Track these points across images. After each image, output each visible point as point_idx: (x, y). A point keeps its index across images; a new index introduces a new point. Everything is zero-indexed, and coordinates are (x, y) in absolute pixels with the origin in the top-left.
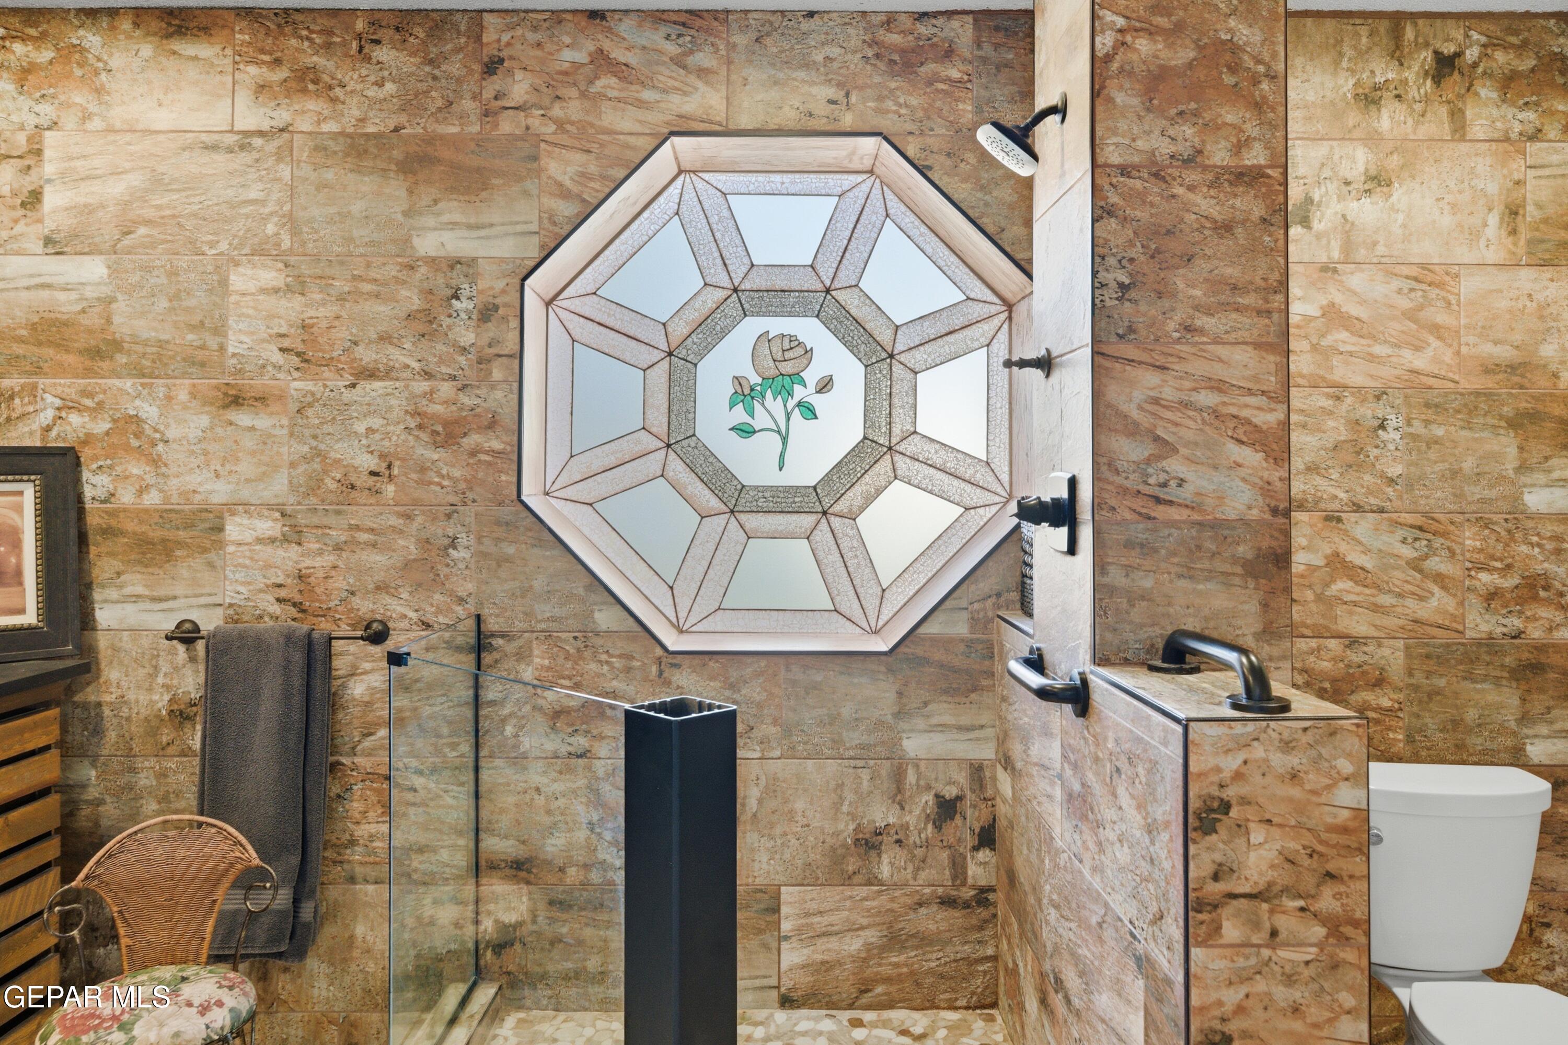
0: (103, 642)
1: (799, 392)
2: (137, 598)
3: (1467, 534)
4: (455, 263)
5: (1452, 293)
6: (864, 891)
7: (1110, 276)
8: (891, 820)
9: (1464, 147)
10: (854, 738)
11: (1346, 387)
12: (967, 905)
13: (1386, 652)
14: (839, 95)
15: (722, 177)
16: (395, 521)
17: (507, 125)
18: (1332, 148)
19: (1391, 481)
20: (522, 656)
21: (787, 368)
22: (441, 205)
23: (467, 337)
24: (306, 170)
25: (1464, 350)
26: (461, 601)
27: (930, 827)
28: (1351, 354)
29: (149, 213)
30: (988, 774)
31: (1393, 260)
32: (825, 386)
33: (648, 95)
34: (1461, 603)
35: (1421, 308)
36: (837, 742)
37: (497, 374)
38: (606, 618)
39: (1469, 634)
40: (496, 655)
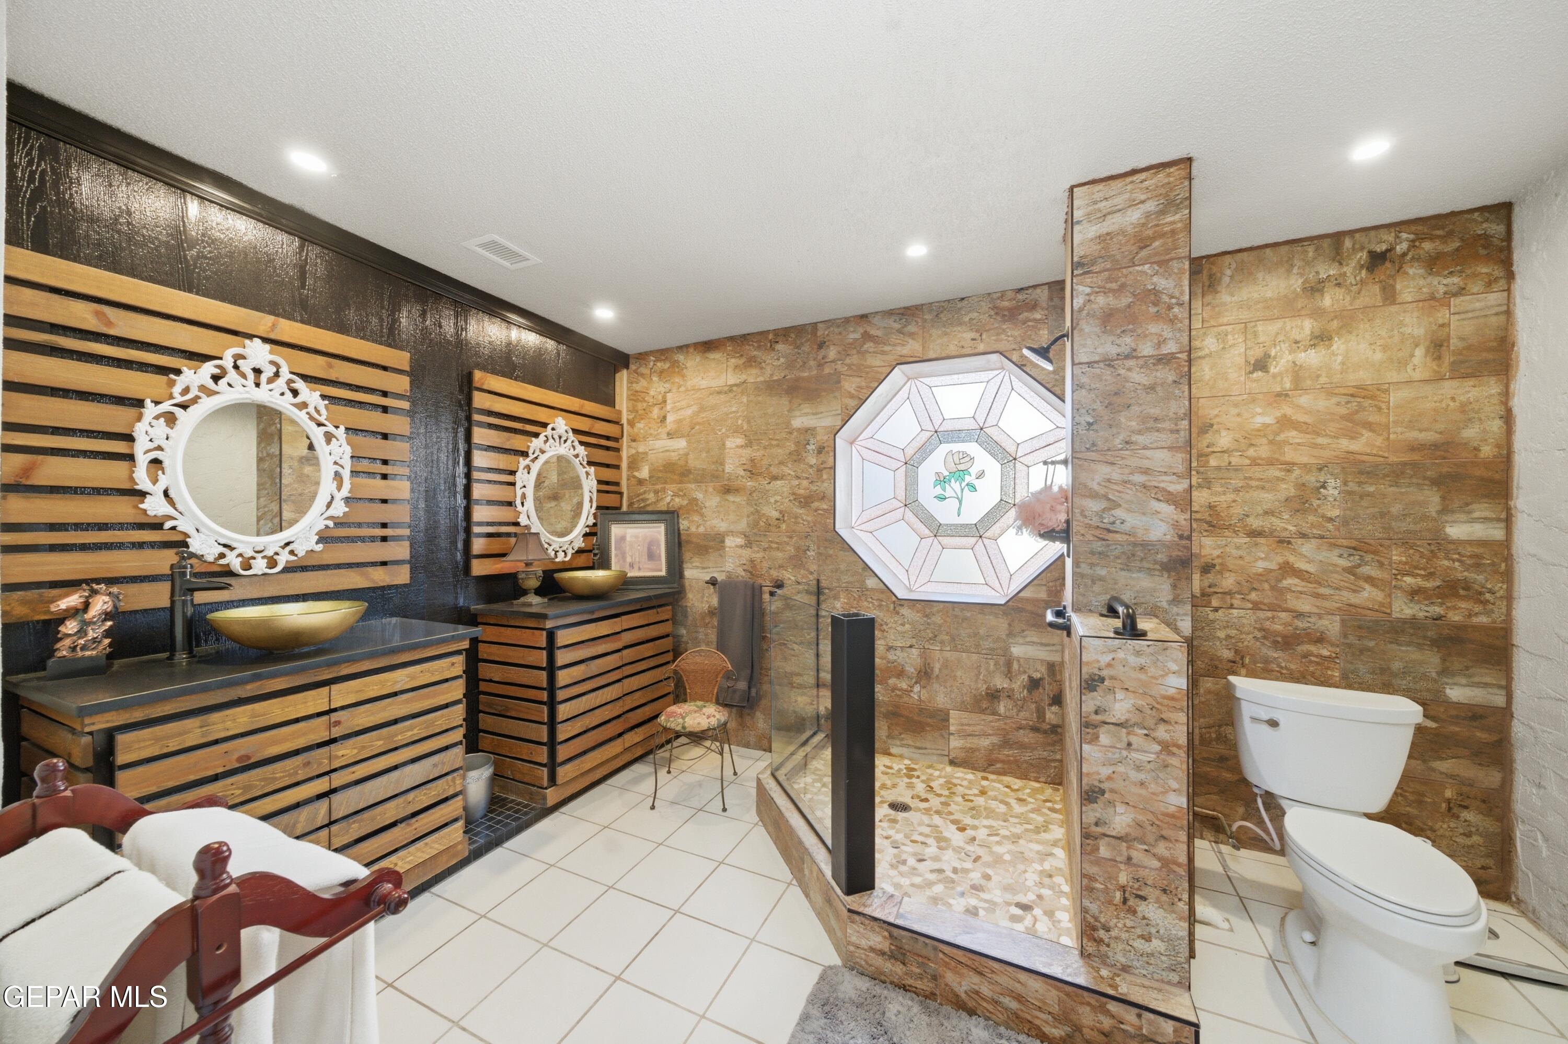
0: (687, 583)
1: (968, 479)
2: (697, 567)
3: (1394, 552)
4: (807, 430)
5: (1383, 402)
6: (991, 718)
7: (1082, 419)
8: (1005, 686)
9: (1393, 309)
10: (987, 644)
11: (1294, 464)
12: (1045, 732)
13: (1325, 622)
14: (977, 336)
15: (929, 379)
16: (786, 539)
17: (827, 370)
18: (1285, 322)
19: (1330, 520)
20: (836, 597)
21: (961, 467)
22: (802, 406)
23: (813, 461)
24: (752, 398)
25: (1392, 436)
26: (811, 573)
27: (1025, 691)
28: (1299, 444)
29: (699, 420)
30: (1057, 668)
31: (1334, 385)
32: (981, 475)
33: (887, 348)
34: (1390, 595)
35: (1357, 412)
36: (977, 646)
37: (825, 476)
38: (871, 583)
39: (1395, 615)
40: (825, 597)
